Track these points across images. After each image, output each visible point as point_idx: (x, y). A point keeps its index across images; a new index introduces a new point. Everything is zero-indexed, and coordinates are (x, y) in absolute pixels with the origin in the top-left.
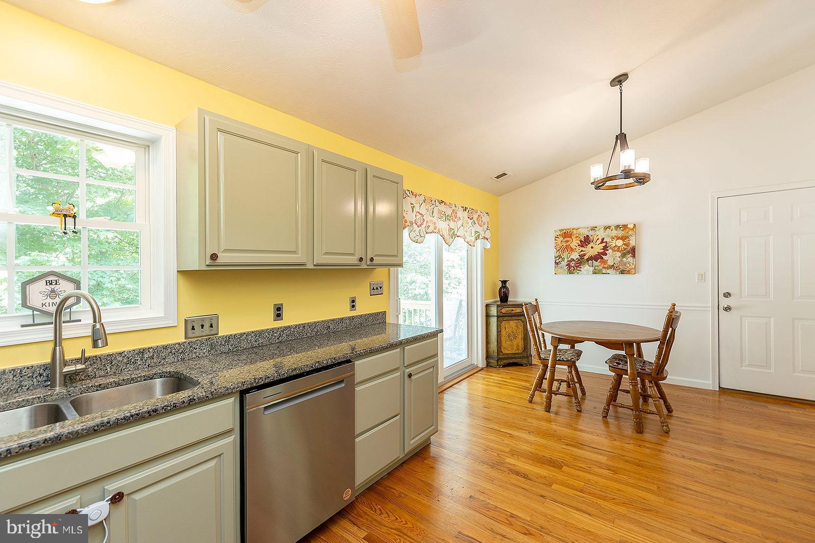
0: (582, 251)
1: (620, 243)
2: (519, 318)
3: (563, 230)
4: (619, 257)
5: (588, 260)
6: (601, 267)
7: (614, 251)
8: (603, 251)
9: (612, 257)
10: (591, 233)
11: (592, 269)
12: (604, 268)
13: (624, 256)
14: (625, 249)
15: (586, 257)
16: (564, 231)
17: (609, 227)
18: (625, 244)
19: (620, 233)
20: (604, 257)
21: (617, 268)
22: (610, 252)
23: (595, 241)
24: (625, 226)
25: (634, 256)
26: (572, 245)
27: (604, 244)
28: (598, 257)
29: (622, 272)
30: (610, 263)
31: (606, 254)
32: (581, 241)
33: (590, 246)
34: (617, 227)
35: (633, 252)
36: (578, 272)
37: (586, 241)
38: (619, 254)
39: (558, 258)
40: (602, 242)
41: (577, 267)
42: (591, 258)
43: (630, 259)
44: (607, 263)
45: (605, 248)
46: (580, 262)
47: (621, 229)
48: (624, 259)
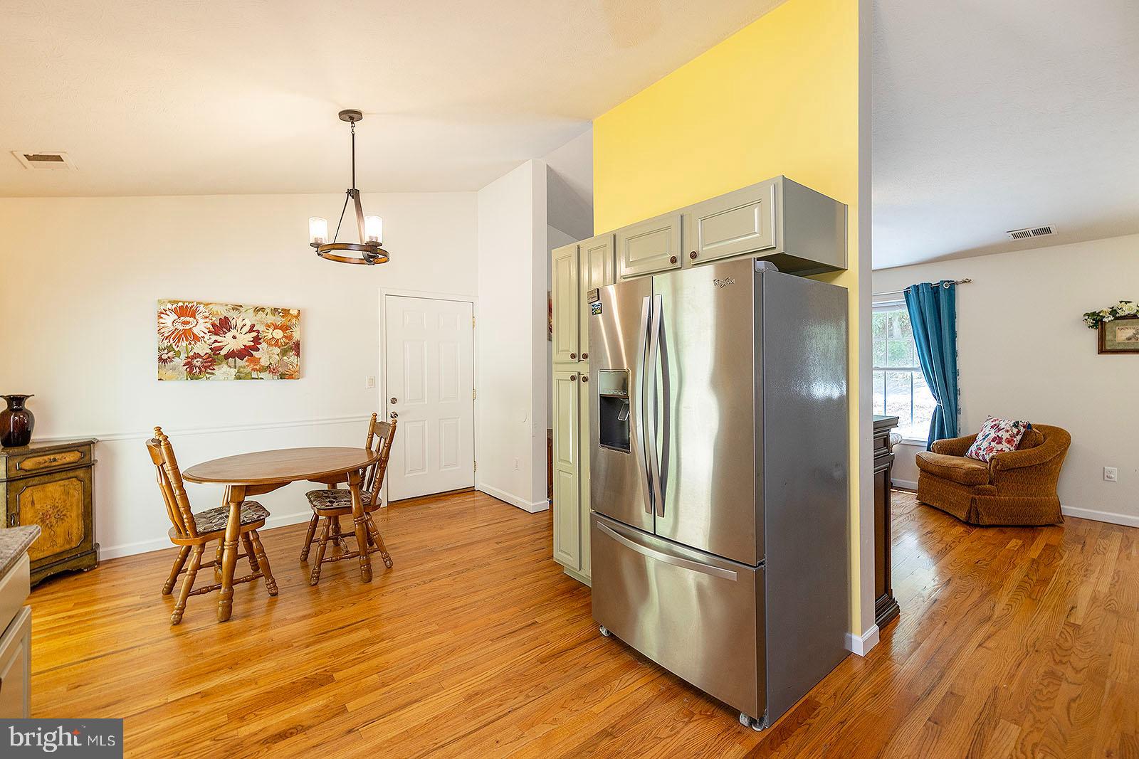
0: (216, 341)
1: (278, 334)
3: (177, 302)
4: (278, 355)
5: (227, 357)
6: (249, 369)
7: (270, 345)
8: (252, 344)
9: (266, 355)
10: (231, 314)
11: (233, 371)
12: (254, 370)
13: (284, 353)
14: (286, 344)
15: (223, 352)
16: (180, 304)
17: (263, 309)
18: (286, 337)
19: (279, 320)
20: (254, 353)
21: (274, 370)
22: (263, 346)
23: (239, 326)
24: (286, 312)
25: (298, 355)
26: (195, 330)
27: (254, 334)
28: (245, 353)
29: (282, 377)
30: (264, 362)
31: (258, 350)
32: (213, 325)
33: (229, 335)
34: (275, 311)
35: (297, 348)
36: (207, 375)
37: (223, 326)
38: (277, 350)
39: (166, 351)
40: (251, 330)
41: (206, 367)
42: (231, 354)
43: (293, 359)
44: (259, 362)
45: (257, 340)
46: (213, 359)
47: (281, 314)
48: (285, 358)
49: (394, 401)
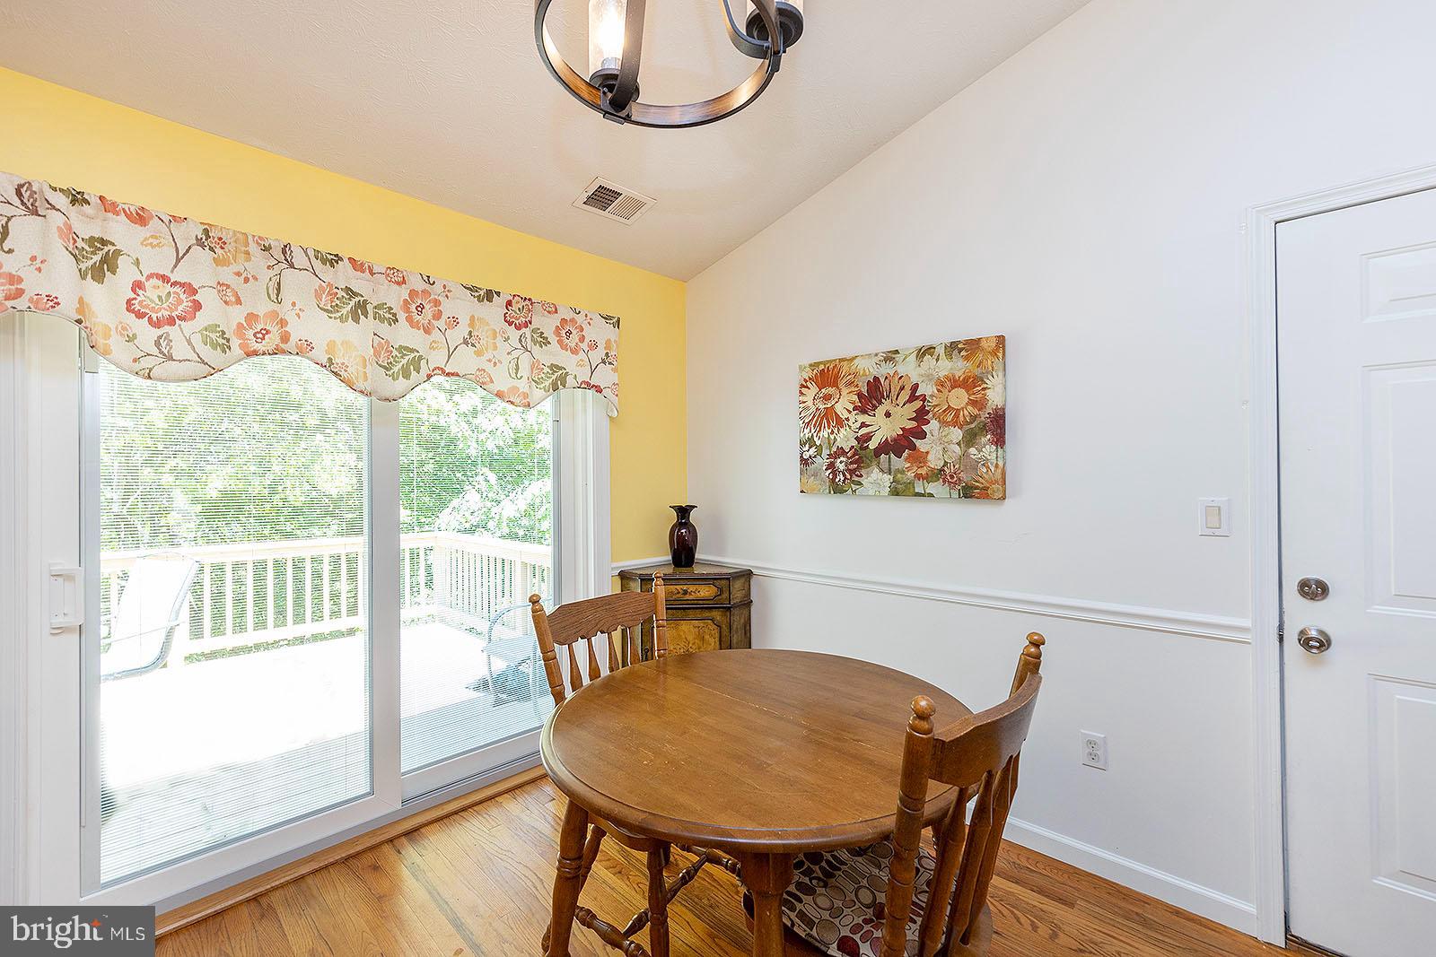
0: (863, 425)
1: (959, 398)
2: (707, 614)
3: (817, 364)
4: (959, 444)
5: (878, 452)
6: (910, 475)
7: (944, 423)
8: (914, 424)
9: (940, 444)
10: (886, 370)
11: (887, 479)
12: (918, 477)
13: (970, 439)
14: (974, 418)
15: (873, 445)
16: (822, 367)
17: (930, 350)
18: (973, 403)
19: (957, 367)
20: (918, 443)
21: (952, 477)
22: (932, 427)
23: (894, 394)
24: (973, 346)
25: (1000, 441)
26: (839, 409)
27: (918, 404)
28: (902, 444)
29: (968, 493)
30: (935, 461)
31: (923, 435)
32: (860, 395)
33: (881, 410)
34: (953, 348)
35: (997, 426)
36: (854, 487)
37: (872, 396)
38: (957, 434)
39: (807, 448)
40: (913, 398)
41: (852, 472)
42: (885, 448)
43: (989, 451)
44: (925, 463)
45: (921, 416)
46: (861, 457)
47: (963, 353)
48: (972, 450)
49: (1314, 590)
